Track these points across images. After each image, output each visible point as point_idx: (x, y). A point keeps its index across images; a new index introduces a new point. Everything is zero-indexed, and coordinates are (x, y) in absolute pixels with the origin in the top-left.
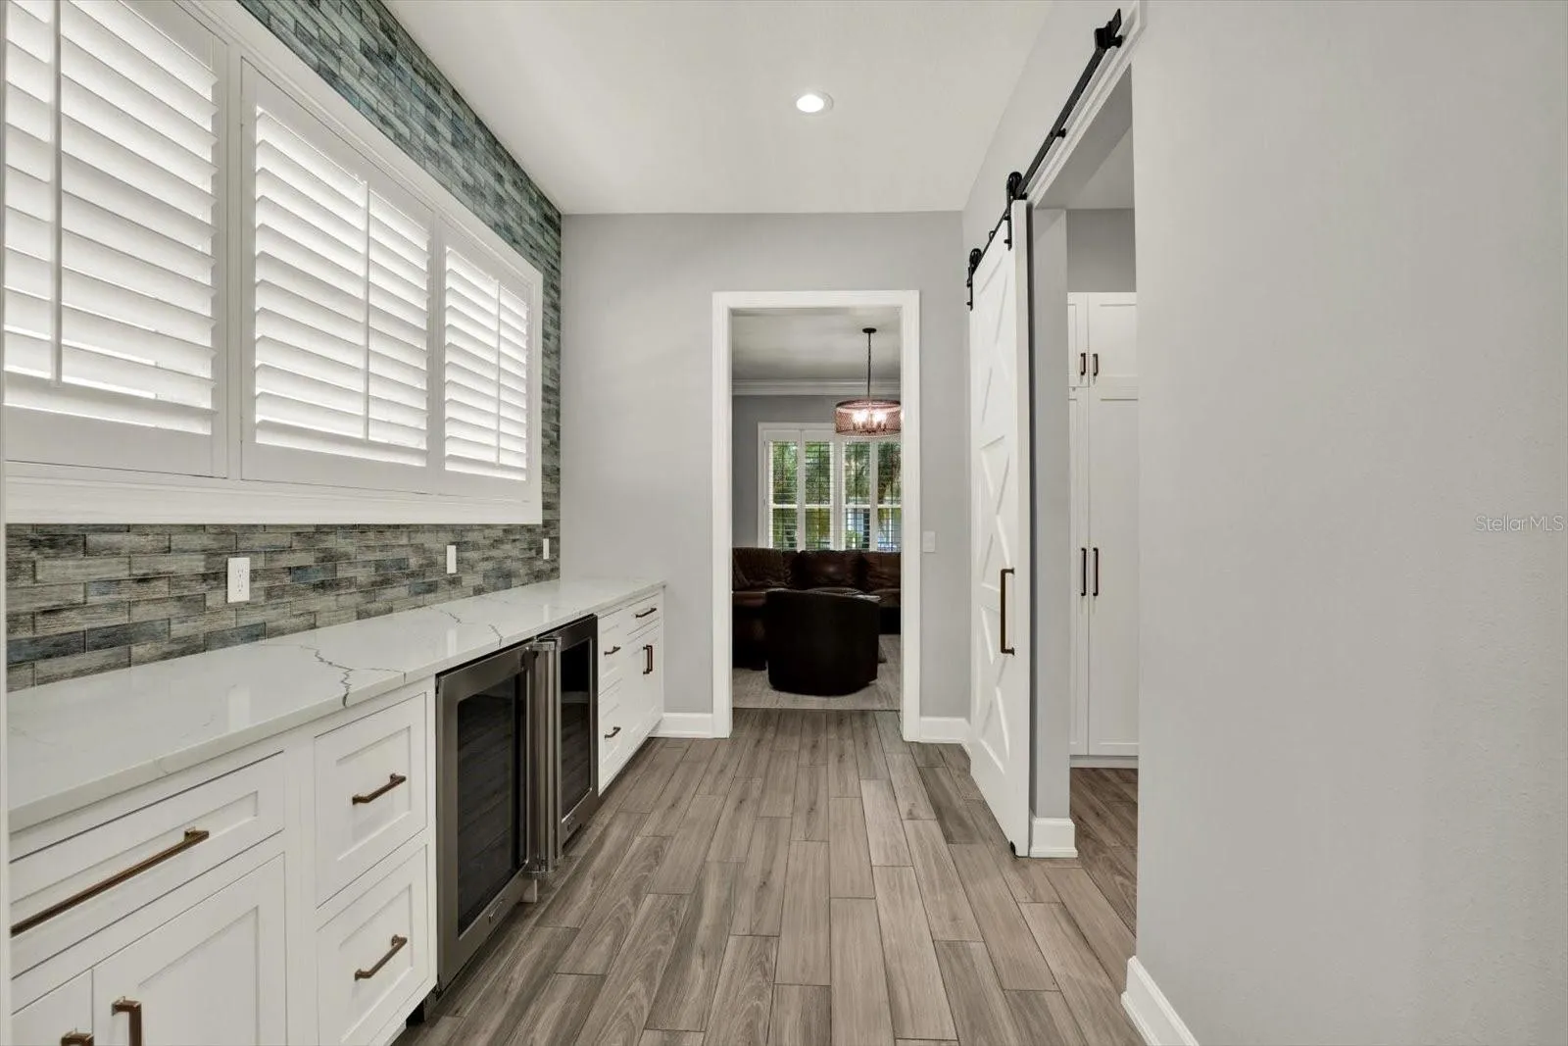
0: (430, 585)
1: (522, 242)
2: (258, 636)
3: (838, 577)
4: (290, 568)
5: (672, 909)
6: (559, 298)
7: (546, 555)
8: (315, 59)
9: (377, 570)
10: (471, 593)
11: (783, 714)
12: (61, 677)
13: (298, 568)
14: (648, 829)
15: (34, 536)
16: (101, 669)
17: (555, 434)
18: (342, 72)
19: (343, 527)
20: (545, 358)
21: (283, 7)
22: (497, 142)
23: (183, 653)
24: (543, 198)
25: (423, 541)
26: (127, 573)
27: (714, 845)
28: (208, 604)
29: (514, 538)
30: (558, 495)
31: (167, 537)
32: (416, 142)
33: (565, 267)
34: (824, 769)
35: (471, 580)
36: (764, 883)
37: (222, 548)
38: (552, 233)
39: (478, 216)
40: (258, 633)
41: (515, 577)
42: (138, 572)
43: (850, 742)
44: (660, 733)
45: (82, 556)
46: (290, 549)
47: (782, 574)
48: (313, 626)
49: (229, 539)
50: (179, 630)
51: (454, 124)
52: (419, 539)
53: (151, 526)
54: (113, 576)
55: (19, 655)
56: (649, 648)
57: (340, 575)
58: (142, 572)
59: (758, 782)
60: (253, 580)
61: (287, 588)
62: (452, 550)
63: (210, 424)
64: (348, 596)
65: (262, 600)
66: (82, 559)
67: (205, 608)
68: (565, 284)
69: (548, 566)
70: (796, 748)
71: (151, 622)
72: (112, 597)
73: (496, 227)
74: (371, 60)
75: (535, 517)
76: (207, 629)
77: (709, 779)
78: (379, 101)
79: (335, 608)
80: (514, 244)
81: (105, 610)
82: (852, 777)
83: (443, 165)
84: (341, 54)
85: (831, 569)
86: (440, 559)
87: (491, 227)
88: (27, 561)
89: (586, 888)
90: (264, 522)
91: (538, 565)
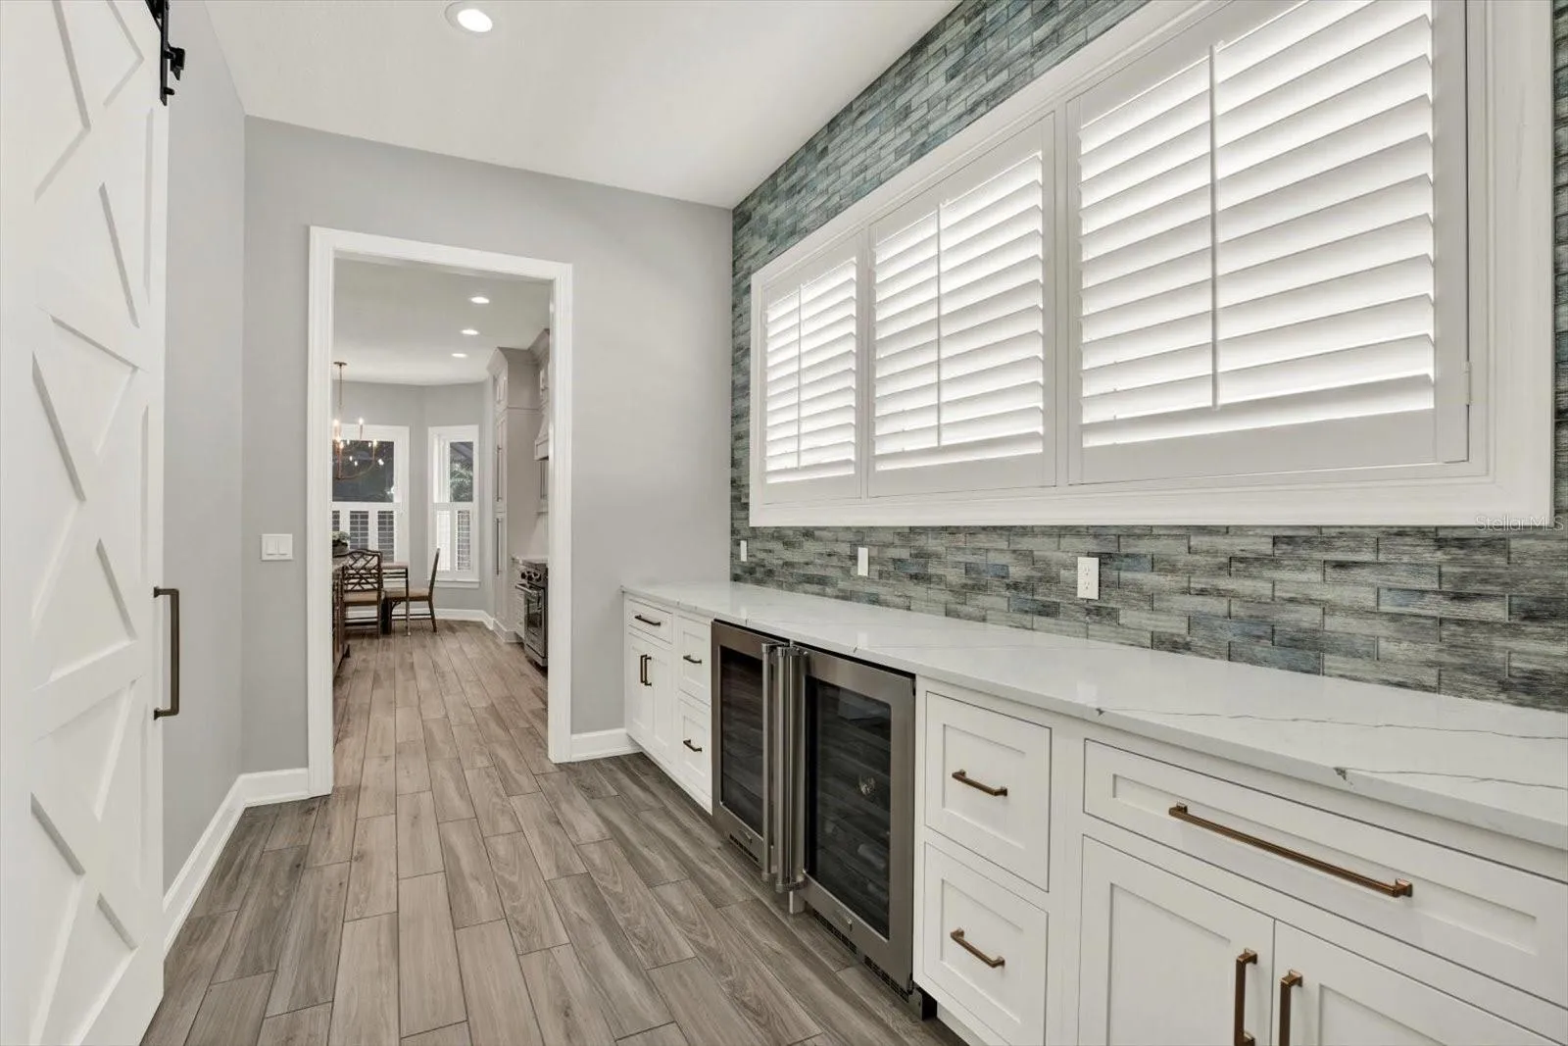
0: (1047, 605)
2: (876, 602)
4: (893, 559)
9: (967, 573)
13: (899, 560)
19: (933, 529)
23: (843, 598)
37: (856, 542)
40: (874, 600)
46: (892, 545)
48: (910, 606)
50: (841, 584)
57: (931, 571)
60: (870, 563)
61: (892, 574)
62: (1090, 567)
64: (937, 592)
65: (876, 578)
67: (849, 575)
71: (833, 578)
76: (852, 587)
79: (926, 599)
86: (1064, 574)
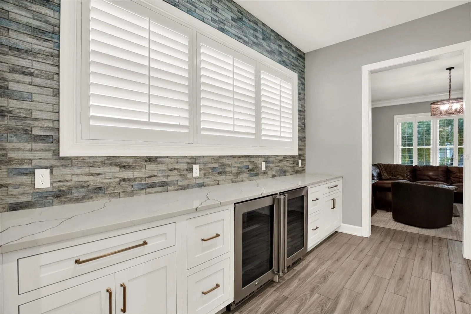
0: (256, 174)
1: (289, 65)
2: (202, 186)
3: (434, 177)
4: (211, 168)
5: (324, 303)
6: (304, 81)
7: (300, 165)
8: (217, 26)
9: (238, 169)
10: (271, 177)
11: (396, 232)
12: (151, 193)
13: (213, 168)
14: (324, 267)
15: (145, 159)
16: (161, 192)
17: (303, 126)
18: (226, 28)
19: (227, 156)
20: (299, 101)
21: (207, 15)
22: (279, 35)
23: (181, 189)
24: (297, 49)
25: (253, 161)
26: (167, 168)
27: (350, 281)
28: (188, 177)
29: (288, 159)
30: (305, 145)
31: (177, 159)
32: (250, 42)
33: (306, 70)
34: (412, 261)
35: (270, 173)
36: (368, 307)
37: (191, 162)
38: (301, 60)
39: (273, 60)
40: (202, 185)
41: (288, 172)
42: (170, 168)
43: (430, 252)
44: (340, 231)
45: (156, 164)
46: (211, 163)
47: (405, 175)
48: (218, 184)
49: (194, 160)
50: (180, 183)
51: (263, 34)
52: (252, 160)
53: (173, 156)
54: (164, 169)
55: (142, 187)
56: (334, 200)
57: (226, 170)
58: (171, 168)
59: (377, 259)
60: (200, 171)
61: (210, 173)
62: (264, 164)
63: (188, 130)
64: (229, 176)
65: (203, 176)
66: (156, 165)
67: (187, 178)
68: (306, 76)
69: (301, 169)
70: (399, 248)
71: (173, 181)
72: (164, 174)
73: (280, 62)
74: (234, 22)
75: (296, 153)
76: (188, 183)
77: (355, 253)
78: (237, 33)
79: (225, 180)
80: (286, 66)
81: (161, 177)
82: (427, 269)
83: (259, 46)
84: (225, 22)
85: (431, 173)
86: (260, 166)
87: (277, 62)
88: (144, 165)
89: (296, 282)
90: (203, 155)
91: (297, 168)
